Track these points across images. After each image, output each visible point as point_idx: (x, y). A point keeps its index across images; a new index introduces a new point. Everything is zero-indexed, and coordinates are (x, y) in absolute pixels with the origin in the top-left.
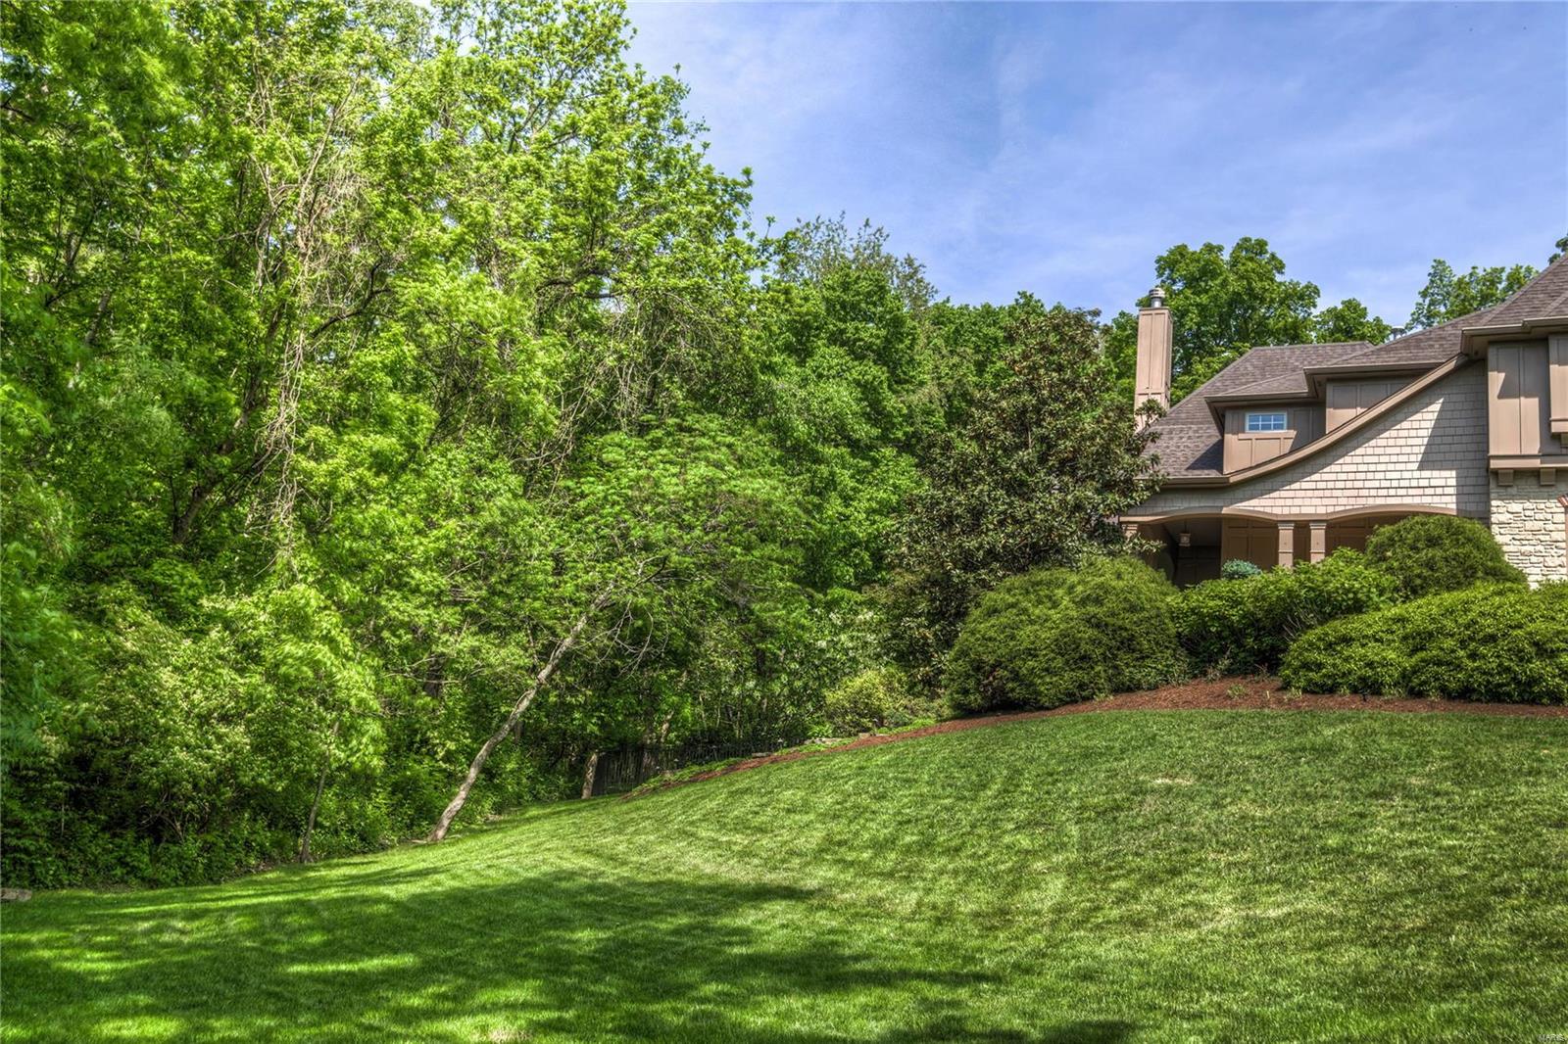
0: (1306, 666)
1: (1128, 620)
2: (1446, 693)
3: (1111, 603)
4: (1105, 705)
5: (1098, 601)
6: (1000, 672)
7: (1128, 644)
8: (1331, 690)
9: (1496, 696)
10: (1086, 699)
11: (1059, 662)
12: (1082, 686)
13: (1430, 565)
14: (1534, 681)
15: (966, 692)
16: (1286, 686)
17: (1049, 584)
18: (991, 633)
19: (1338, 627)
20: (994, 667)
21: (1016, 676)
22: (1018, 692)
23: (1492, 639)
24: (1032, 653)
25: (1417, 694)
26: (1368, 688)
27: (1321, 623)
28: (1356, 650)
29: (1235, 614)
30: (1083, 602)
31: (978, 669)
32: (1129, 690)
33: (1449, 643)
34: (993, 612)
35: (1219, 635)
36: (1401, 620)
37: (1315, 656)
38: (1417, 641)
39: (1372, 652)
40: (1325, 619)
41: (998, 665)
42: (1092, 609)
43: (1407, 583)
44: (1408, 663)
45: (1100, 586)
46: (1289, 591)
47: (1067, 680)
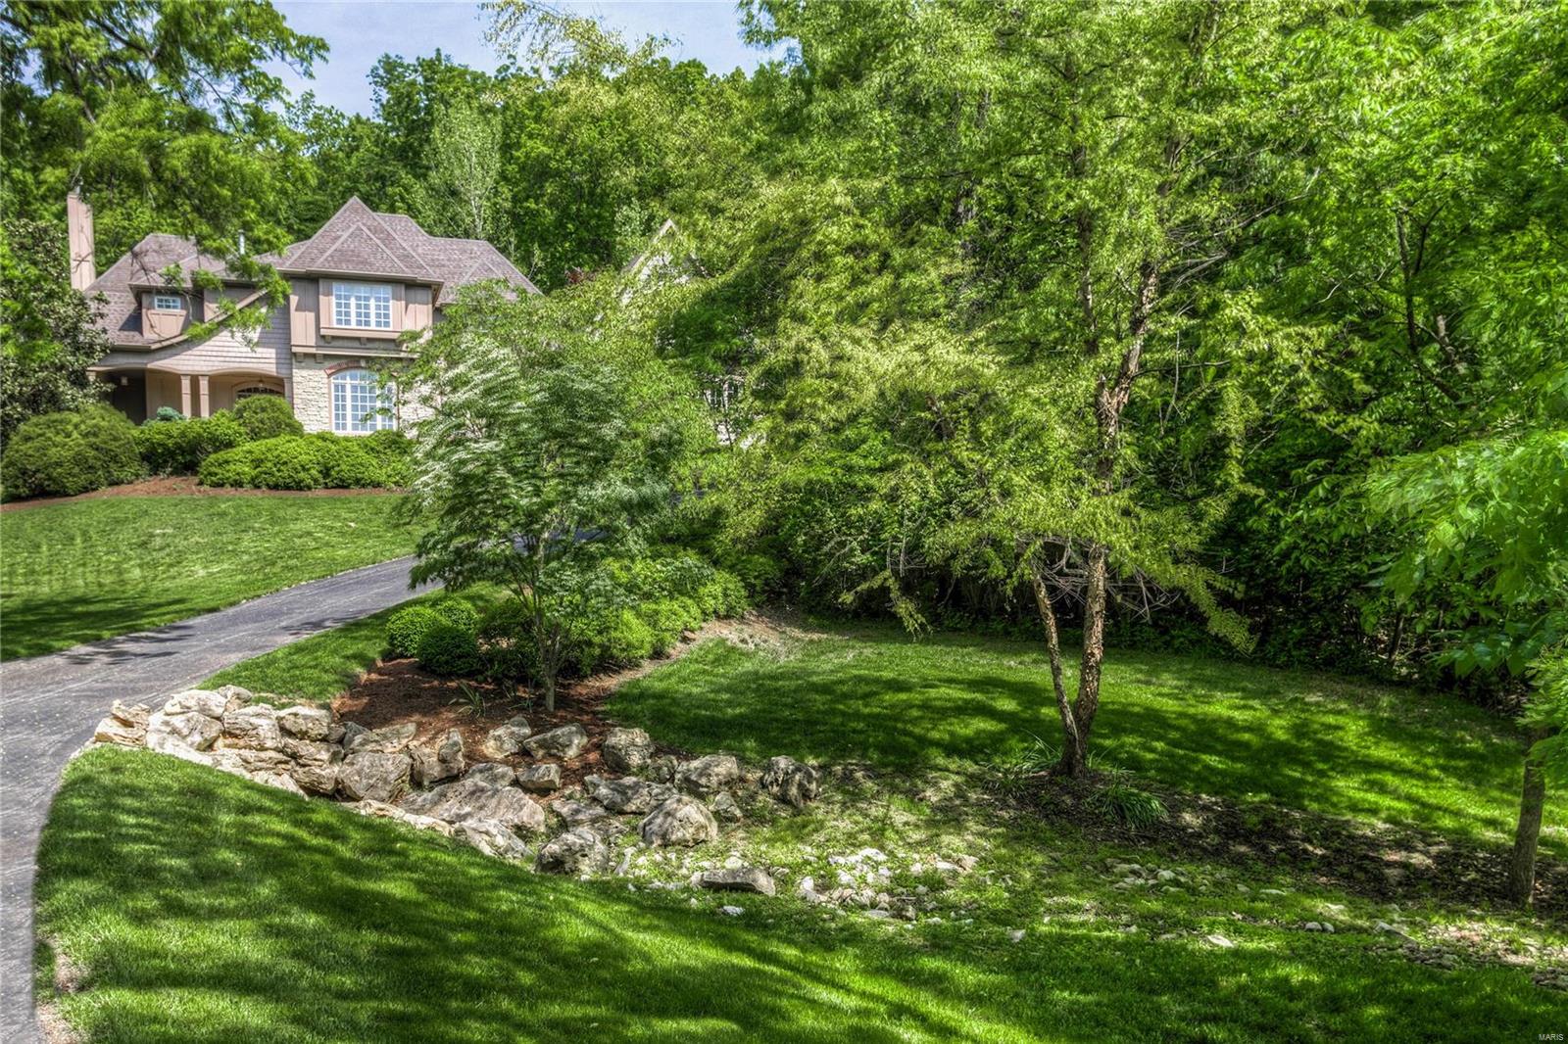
0: (210, 474)
1: (113, 445)
2: (269, 487)
3: (103, 436)
4: (105, 493)
5: (95, 435)
6: (39, 475)
7: (115, 459)
8: (222, 485)
9: (288, 488)
10: (94, 490)
11: (76, 470)
12: (91, 483)
13: (262, 422)
14: (302, 481)
15: (17, 487)
16: (201, 483)
17: (61, 422)
18: (30, 452)
19: (222, 455)
20: (35, 473)
21: (50, 478)
22: (53, 487)
23: (285, 463)
24: (59, 464)
25: (257, 487)
26: (238, 484)
27: (215, 452)
28: (232, 467)
29: (170, 443)
30: (86, 435)
31: (24, 474)
32: (117, 484)
33: (269, 465)
34: (28, 439)
35: (163, 454)
36: (250, 452)
37: (213, 469)
38: (257, 463)
39: (239, 467)
40: (217, 450)
41: (38, 471)
42: (92, 439)
43: (252, 431)
44: (254, 473)
45: (95, 426)
46: (199, 434)
47: (83, 479)
